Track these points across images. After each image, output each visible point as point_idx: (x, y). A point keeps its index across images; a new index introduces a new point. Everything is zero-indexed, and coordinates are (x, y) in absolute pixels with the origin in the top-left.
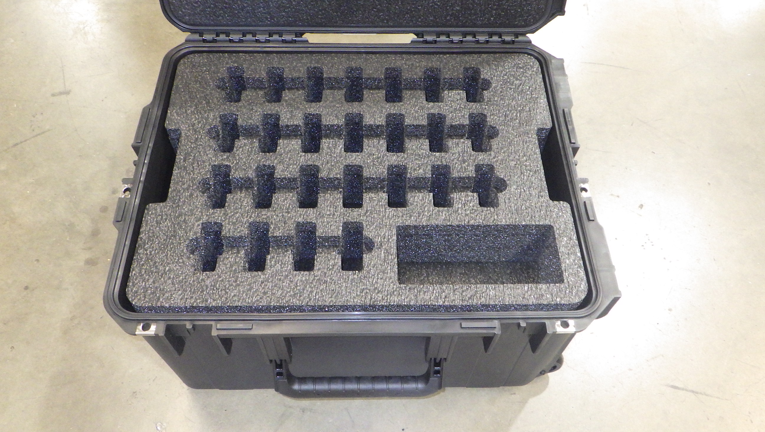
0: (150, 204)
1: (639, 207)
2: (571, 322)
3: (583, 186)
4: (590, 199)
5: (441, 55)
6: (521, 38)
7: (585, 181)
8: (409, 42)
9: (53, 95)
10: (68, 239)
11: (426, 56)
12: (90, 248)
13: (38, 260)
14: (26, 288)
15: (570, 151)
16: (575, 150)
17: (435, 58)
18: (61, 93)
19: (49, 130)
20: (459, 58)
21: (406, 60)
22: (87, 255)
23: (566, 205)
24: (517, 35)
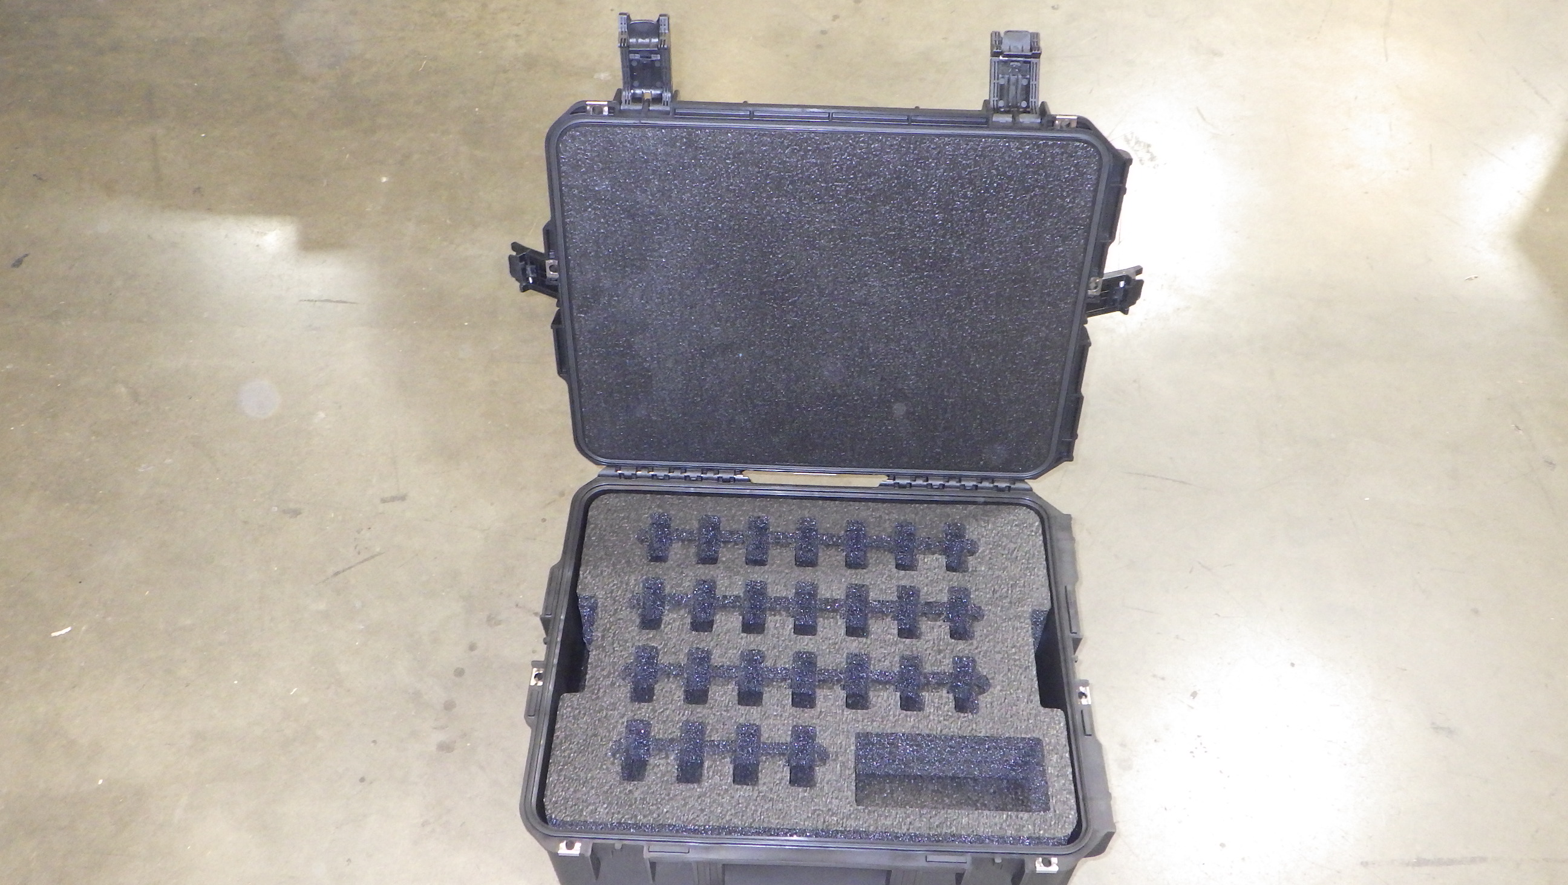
0: (565, 694)
1: (1191, 695)
2: (1054, 860)
3: (1082, 689)
4: (1089, 706)
5: (917, 505)
6: (1019, 485)
7: (1085, 683)
8: (877, 486)
9: (384, 501)
10: (413, 713)
11: (899, 505)
12: (442, 728)
13: (374, 742)
14: (362, 780)
15: (1070, 644)
16: (1077, 642)
17: (908, 508)
18: (393, 499)
19: (379, 554)
20: (939, 509)
21: (873, 511)
22: (441, 737)
23: (1060, 712)
24: (1015, 480)
